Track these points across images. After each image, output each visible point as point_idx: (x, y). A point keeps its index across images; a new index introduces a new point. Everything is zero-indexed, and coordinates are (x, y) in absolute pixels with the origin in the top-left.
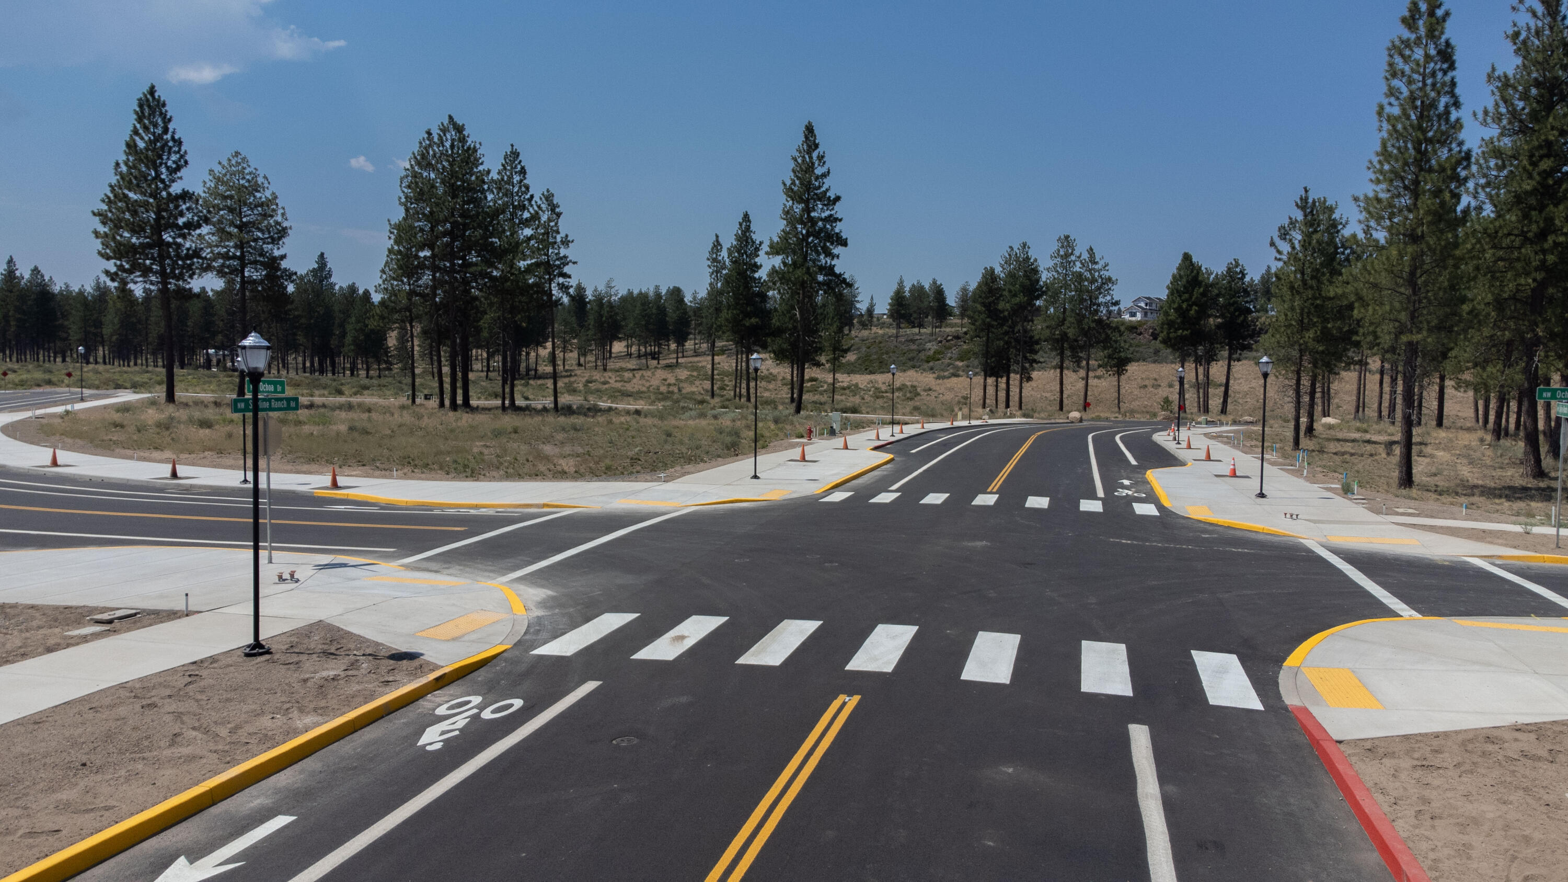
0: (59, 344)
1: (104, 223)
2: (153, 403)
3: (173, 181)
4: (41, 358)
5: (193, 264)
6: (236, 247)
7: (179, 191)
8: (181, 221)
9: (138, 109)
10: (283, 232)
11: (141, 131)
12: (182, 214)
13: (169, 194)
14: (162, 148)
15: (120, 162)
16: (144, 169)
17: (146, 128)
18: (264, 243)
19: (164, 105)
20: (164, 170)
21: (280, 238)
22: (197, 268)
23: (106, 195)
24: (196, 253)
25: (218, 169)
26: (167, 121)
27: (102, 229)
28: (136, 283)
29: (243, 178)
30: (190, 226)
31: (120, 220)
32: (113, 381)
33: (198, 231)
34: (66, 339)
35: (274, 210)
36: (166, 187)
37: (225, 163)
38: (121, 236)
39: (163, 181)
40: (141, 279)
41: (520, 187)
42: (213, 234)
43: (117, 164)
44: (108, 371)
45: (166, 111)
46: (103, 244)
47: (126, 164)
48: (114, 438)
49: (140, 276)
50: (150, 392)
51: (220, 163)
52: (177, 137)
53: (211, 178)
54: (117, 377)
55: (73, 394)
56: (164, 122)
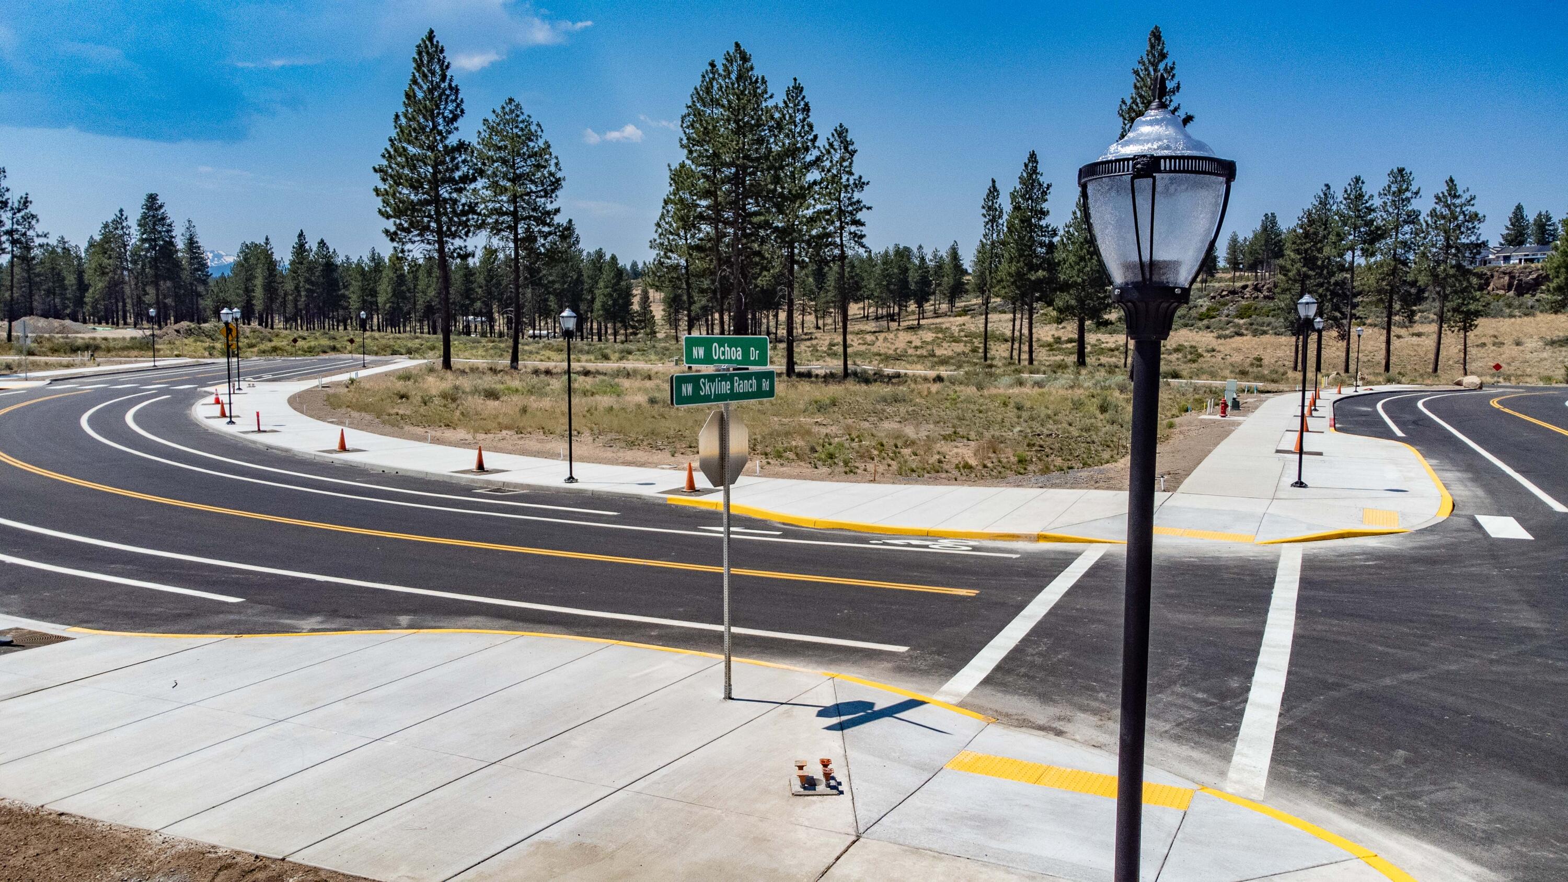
0: (341, 312)
1: (384, 180)
2: (431, 370)
3: (450, 133)
4: (327, 327)
5: (468, 220)
6: (508, 202)
7: (455, 143)
8: (457, 175)
9: (417, 57)
10: (556, 184)
11: (420, 81)
12: (457, 168)
13: (446, 147)
14: (440, 96)
15: (400, 114)
16: (422, 120)
17: (425, 76)
18: (537, 197)
19: (442, 51)
20: (441, 121)
21: (553, 191)
22: (472, 225)
23: (386, 149)
24: (472, 209)
25: (492, 118)
26: (445, 67)
27: (382, 186)
28: (413, 242)
29: (517, 127)
30: (465, 179)
31: (400, 176)
32: (390, 347)
33: (473, 186)
34: (346, 308)
35: (546, 161)
36: (444, 138)
37: (499, 111)
38: (400, 193)
39: (440, 133)
40: (418, 238)
41: (803, 127)
42: (487, 188)
43: (397, 116)
44: (383, 337)
45: (444, 57)
46: (384, 202)
47: (406, 116)
48: (401, 412)
49: (418, 235)
50: (425, 358)
51: (494, 112)
52: (453, 85)
53: (485, 128)
54: (392, 343)
55: (356, 360)
56: (442, 70)
